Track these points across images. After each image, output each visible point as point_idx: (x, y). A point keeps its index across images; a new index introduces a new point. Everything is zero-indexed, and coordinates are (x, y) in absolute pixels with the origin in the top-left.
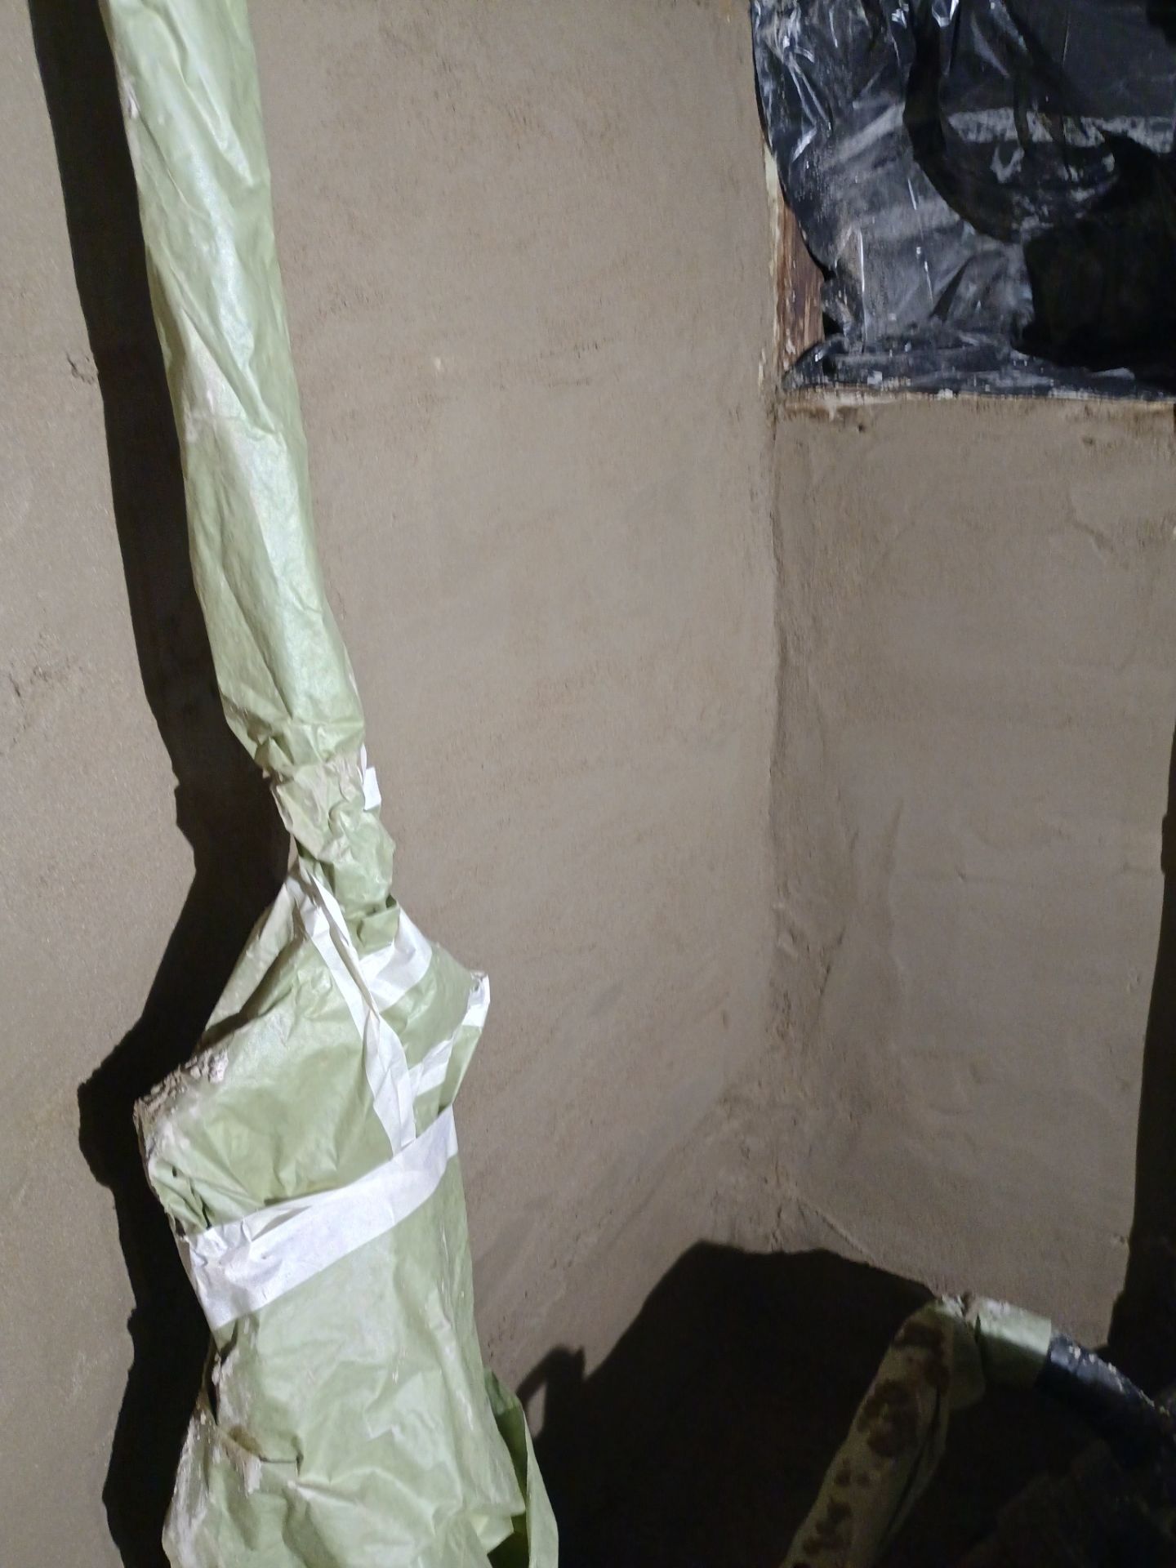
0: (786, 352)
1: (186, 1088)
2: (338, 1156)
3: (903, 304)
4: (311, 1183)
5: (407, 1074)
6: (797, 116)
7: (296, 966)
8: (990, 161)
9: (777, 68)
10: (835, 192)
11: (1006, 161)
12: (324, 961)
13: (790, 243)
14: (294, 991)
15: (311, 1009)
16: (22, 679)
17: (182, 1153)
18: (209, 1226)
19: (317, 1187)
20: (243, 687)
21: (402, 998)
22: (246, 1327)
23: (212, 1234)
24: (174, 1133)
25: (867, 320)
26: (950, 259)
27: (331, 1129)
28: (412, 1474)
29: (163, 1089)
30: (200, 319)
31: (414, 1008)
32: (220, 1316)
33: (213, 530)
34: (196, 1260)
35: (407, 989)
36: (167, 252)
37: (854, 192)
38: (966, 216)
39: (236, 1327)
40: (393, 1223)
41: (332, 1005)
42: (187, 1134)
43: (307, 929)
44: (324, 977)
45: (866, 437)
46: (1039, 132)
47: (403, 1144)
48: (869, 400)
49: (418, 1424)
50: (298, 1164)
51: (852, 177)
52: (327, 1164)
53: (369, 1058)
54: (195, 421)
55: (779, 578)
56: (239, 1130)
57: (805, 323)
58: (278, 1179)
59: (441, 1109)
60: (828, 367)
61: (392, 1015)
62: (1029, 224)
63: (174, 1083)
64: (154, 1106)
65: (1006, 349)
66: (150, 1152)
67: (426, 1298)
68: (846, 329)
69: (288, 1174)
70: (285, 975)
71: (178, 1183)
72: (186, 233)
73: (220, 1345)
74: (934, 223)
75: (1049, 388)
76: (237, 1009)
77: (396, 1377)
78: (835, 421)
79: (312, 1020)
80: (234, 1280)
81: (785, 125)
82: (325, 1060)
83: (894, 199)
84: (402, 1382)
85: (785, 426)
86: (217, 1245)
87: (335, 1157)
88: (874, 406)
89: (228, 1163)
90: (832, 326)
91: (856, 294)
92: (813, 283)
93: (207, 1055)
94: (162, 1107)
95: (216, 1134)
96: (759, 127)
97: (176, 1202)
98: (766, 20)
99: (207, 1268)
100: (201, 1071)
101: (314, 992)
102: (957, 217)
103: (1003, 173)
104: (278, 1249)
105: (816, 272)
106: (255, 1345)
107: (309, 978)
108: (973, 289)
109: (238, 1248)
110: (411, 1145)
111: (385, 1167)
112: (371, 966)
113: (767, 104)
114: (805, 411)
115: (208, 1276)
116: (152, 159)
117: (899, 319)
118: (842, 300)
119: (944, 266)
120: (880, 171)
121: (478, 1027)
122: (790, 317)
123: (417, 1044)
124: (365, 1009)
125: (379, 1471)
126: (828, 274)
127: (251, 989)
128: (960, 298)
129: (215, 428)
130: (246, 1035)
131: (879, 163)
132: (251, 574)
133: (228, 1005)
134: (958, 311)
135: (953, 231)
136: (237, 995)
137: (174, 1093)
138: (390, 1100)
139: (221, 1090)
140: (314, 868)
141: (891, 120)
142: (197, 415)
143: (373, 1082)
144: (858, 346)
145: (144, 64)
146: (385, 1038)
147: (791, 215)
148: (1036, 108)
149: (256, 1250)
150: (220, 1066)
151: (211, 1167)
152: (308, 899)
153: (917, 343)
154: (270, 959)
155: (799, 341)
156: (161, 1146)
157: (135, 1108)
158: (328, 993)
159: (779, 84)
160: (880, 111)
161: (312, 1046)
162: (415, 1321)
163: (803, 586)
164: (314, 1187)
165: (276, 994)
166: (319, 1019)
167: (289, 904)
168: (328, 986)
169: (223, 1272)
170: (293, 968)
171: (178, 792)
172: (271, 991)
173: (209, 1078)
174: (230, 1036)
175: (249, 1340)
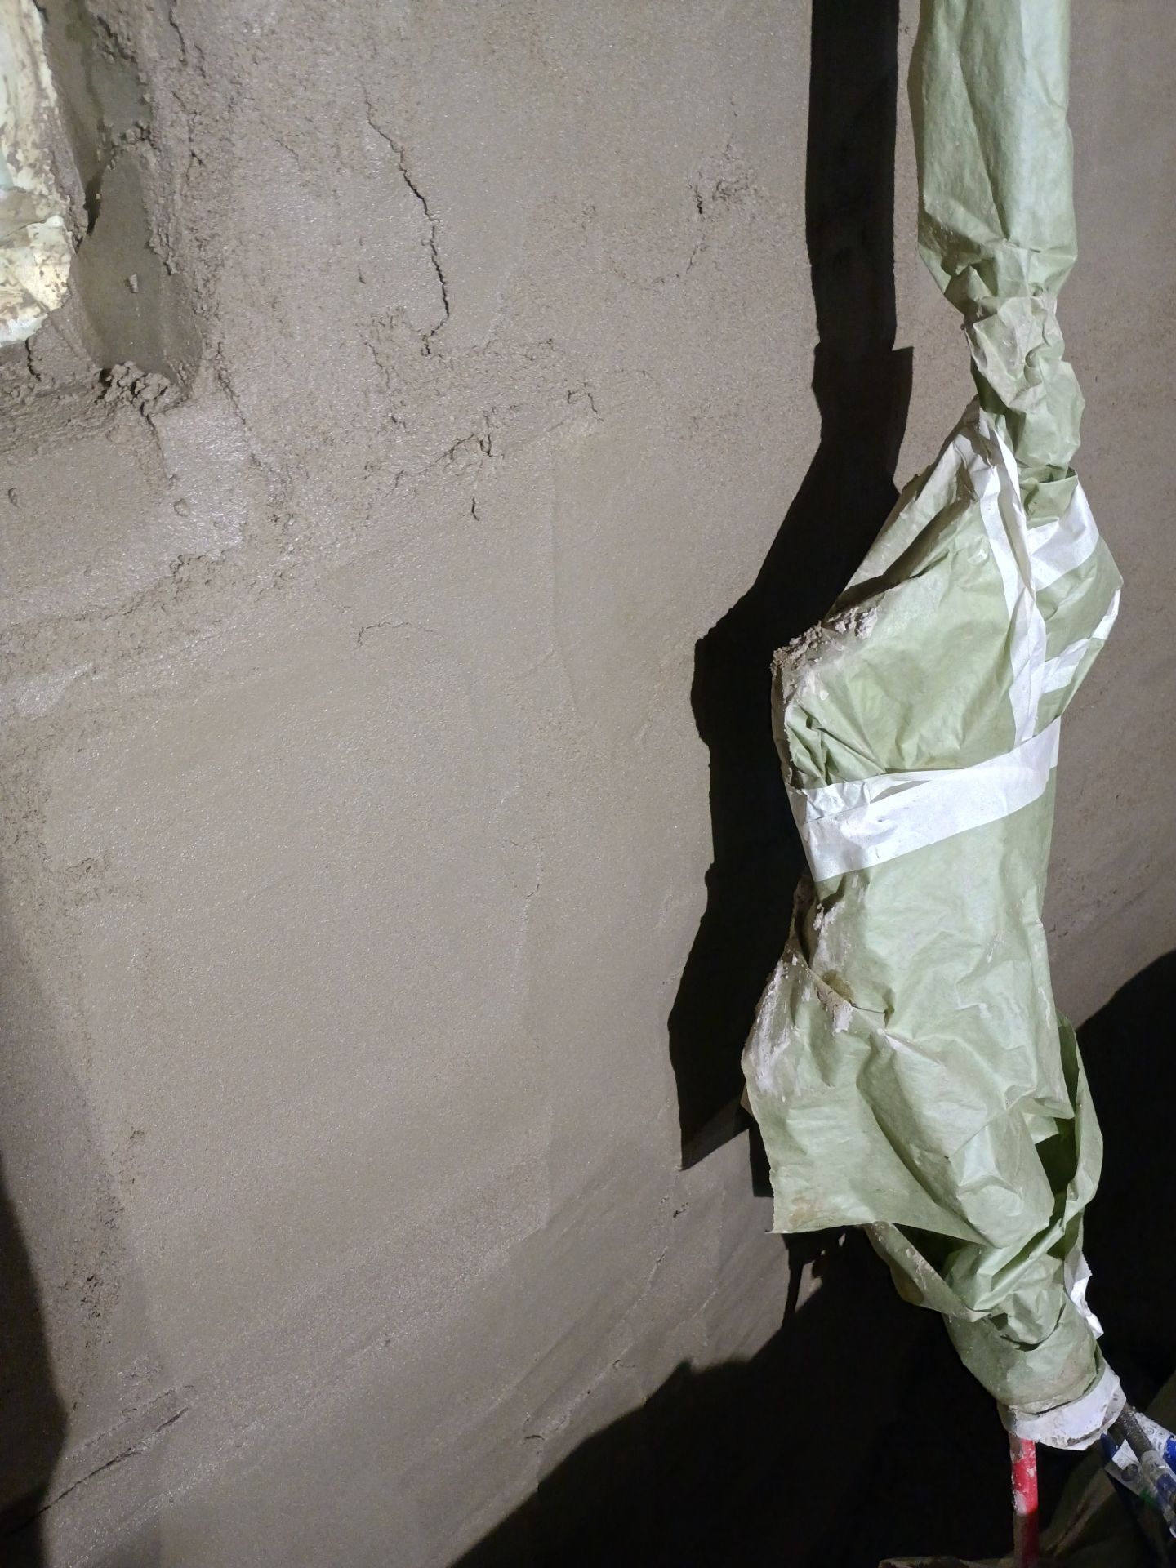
1: (829, 641)
2: (964, 736)
4: (932, 759)
5: (1043, 665)
7: (958, 529)
12: (985, 528)
14: (950, 556)
15: (966, 578)
16: (705, 194)
17: (821, 704)
18: (829, 782)
19: (937, 763)
21: (1057, 582)
22: (855, 882)
23: (831, 790)
24: (816, 684)
27: (961, 708)
28: (993, 1051)
29: (803, 640)
31: (1070, 592)
32: (828, 868)
34: (812, 813)
35: (1067, 571)
39: (843, 881)
40: (1006, 814)
41: (987, 577)
42: (828, 686)
43: (977, 489)
44: (982, 546)
47: (1023, 740)
49: (1004, 1006)
50: (922, 738)
52: (951, 743)
53: (1016, 638)
56: (875, 691)
58: (899, 749)
59: (1056, 717)
61: (1044, 599)
63: (815, 637)
64: (795, 655)
66: (789, 698)
67: (1024, 895)
69: (909, 747)
70: (945, 537)
71: (812, 736)
73: (823, 896)
76: (881, 572)
77: (990, 958)
79: (964, 589)
80: (849, 836)
82: (966, 635)
84: (993, 964)
86: (836, 801)
87: (961, 736)
89: (861, 721)
93: (854, 611)
94: (804, 656)
95: (855, 691)
97: (802, 754)
99: (823, 821)
100: (847, 626)
101: (969, 560)
104: (893, 815)
106: (863, 899)
107: (967, 545)
109: (856, 807)
110: (1027, 743)
111: (1004, 758)
112: (1034, 539)
115: (822, 829)
121: (1101, 640)
123: (1059, 640)
124: (1019, 587)
125: (959, 1040)
127: (900, 552)
130: (898, 594)
133: (872, 567)
136: (883, 557)
137: (816, 645)
138: (1024, 688)
139: (868, 646)
140: (996, 421)
143: (1016, 663)
146: (1033, 620)
149: (874, 811)
150: (869, 622)
151: (845, 723)
152: (980, 459)
154: (926, 522)
156: (801, 693)
157: (775, 655)
158: (984, 563)
161: (962, 617)
162: (1013, 912)
164: (933, 762)
165: (933, 556)
166: (971, 589)
167: (954, 464)
168: (985, 556)
169: (839, 827)
170: (954, 531)
171: (818, 351)
172: (926, 555)
173: (857, 633)
174: (881, 595)
175: (857, 894)
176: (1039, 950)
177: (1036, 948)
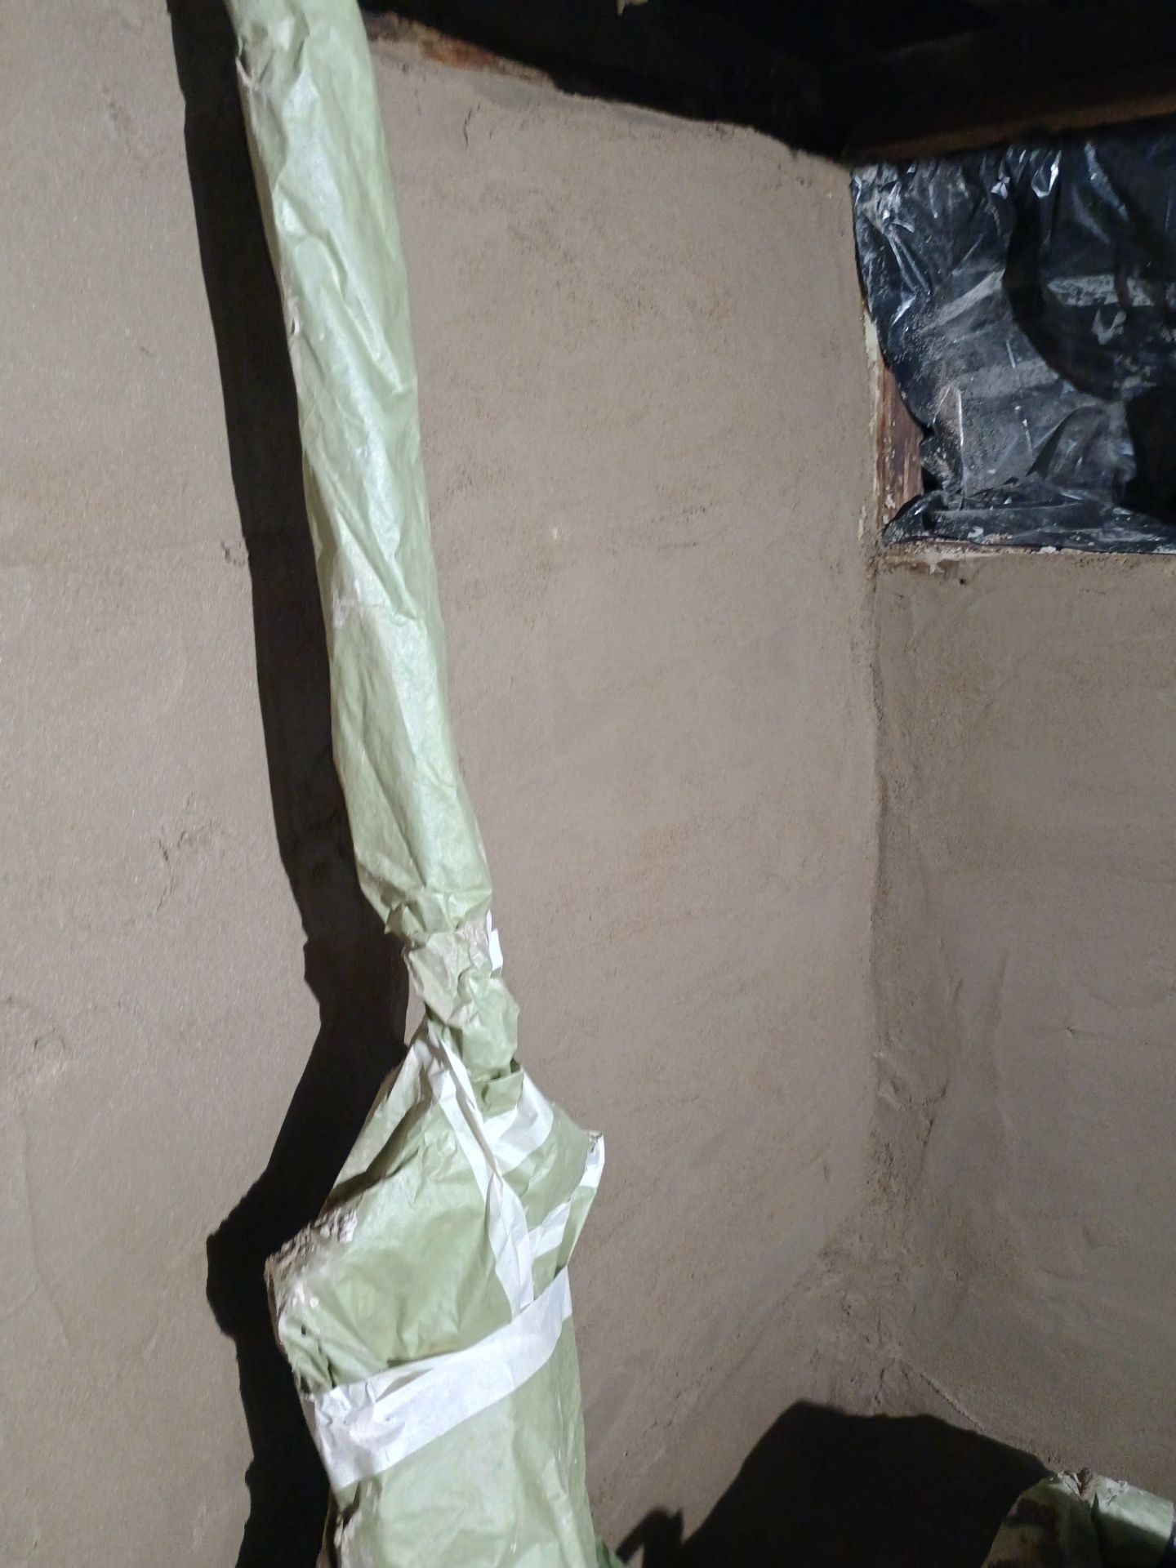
0: (886, 506)
1: (315, 1247)
2: (460, 1319)
3: (1002, 459)
4: (433, 1345)
5: (527, 1237)
6: (896, 284)
7: (423, 1129)
8: (1091, 325)
9: (877, 239)
10: (933, 353)
11: (1107, 323)
12: (449, 1123)
13: (889, 402)
14: (421, 1153)
15: (437, 1171)
16: (170, 844)
17: (313, 1312)
18: (334, 1386)
19: (437, 1349)
20: (379, 855)
21: (523, 1162)
22: (369, 1491)
23: (337, 1393)
24: (305, 1292)
25: (967, 475)
26: (1050, 416)
27: (453, 1291)
29: (293, 1246)
30: (351, 514)
31: (536, 1171)
32: (343, 1477)
33: (356, 708)
34: (321, 1418)
35: (530, 1152)
36: (323, 455)
37: (951, 353)
38: (1065, 375)
39: (359, 1489)
40: (512, 1388)
41: (456, 1167)
42: (317, 1293)
43: (435, 1091)
44: (450, 1138)
45: (968, 590)
46: (1140, 298)
47: (522, 1306)
48: (970, 555)
50: (421, 1325)
51: (951, 338)
52: (449, 1327)
53: (491, 1220)
54: (343, 609)
55: (879, 728)
56: (366, 1290)
57: (904, 479)
58: (401, 1340)
59: (558, 1270)
60: (929, 522)
61: (514, 1178)
62: (1129, 383)
63: (303, 1241)
64: (284, 1263)
65: (1108, 506)
66: (281, 1309)
67: (544, 1466)
68: (945, 483)
69: (410, 1336)
70: (413, 1136)
71: (307, 1342)
72: (342, 439)
73: (342, 1506)
74: (1033, 383)
75: (1154, 545)
76: (364, 1167)
77: (514, 1547)
78: (936, 574)
79: (437, 1182)
80: (358, 1440)
81: (885, 292)
82: (450, 1222)
83: (993, 359)
84: (519, 1553)
85: (885, 578)
86: (343, 1404)
87: (457, 1318)
88: (976, 560)
89: (354, 1322)
90: (931, 482)
91: (955, 451)
92: (912, 439)
93: (337, 1213)
94: (293, 1265)
95: (344, 1294)
96: (859, 295)
97: (304, 1361)
98: (866, 195)
99: (333, 1427)
100: (331, 1230)
101: (439, 1154)
102: (1056, 376)
103: (1104, 335)
104: (400, 1412)
105: (914, 429)
106: (377, 1509)
107: (435, 1140)
108: (1073, 445)
109: (362, 1409)
110: (529, 1308)
111: (504, 1331)
112: (494, 1128)
113: (867, 274)
114: (905, 563)
115: (332, 1435)
116: (312, 373)
117: (997, 474)
118: (940, 456)
119: (1043, 422)
120: (978, 333)
121: (592, 1189)
122: (889, 473)
123: (537, 1208)
124: (488, 1172)
126: (927, 431)
127: (379, 1148)
128: (1059, 455)
129: (362, 615)
130: (375, 1195)
131: (976, 326)
132: (391, 751)
133: (356, 1164)
134: (1058, 467)
135: (1052, 390)
136: (365, 1154)
137: (304, 1250)
138: (510, 1262)
139: (351, 1250)
140: (443, 1032)
141: (990, 285)
142: (345, 602)
143: (495, 1245)
144: (958, 500)
145: (308, 287)
146: (507, 1201)
147: (889, 375)
148: (1136, 273)
149: (380, 1410)
150: (350, 1227)
151: (339, 1327)
152: (435, 1063)
153: (1018, 498)
154: (398, 1120)
155: (898, 495)
156: (291, 1304)
157: (267, 1264)
158: (453, 1155)
159: (880, 254)
160: (979, 278)
161: (438, 1208)
162: (533, 1490)
163: (904, 735)
164: (435, 1349)
165: (403, 1155)
166: (445, 1180)
167: (417, 1065)
168: (453, 1148)
169: (348, 1433)
170: (421, 1130)
171: (307, 949)
172: (398, 1152)
173: (339, 1238)
174: (360, 1197)
175: (372, 1503)
176: (567, 1522)
177: (564, 1521)
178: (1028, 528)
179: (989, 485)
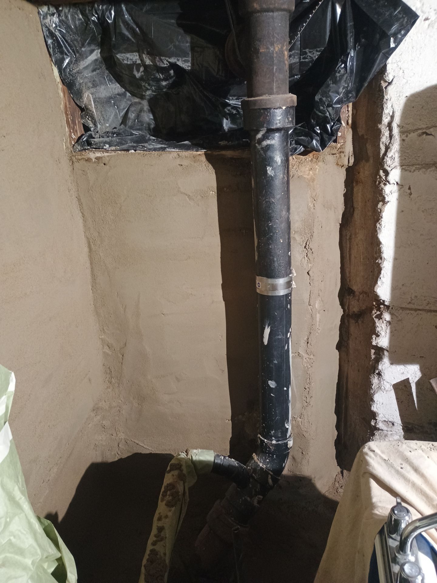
0: (72, 138)
3: (110, 120)
6: (62, 52)
8: (133, 71)
9: (52, 35)
10: (80, 80)
11: (138, 71)
13: (67, 98)
25: (99, 126)
26: (124, 105)
37: (86, 80)
38: (126, 90)
45: (107, 167)
46: (148, 62)
48: (106, 154)
51: (85, 74)
55: (84, 220)
57: (77, 127)
59: (5, 423)
60: (89, 143)
62: (148, 93)
65: (148, 136)
68: (92, 129)
74: (116, 93)
75: (165, 148)
77: (8, 519)
78: (95, 162)
81: (58, 56)
83: (101, 83)
84: (11, 521)
85: (76, 165)
88: (108, 156)
90: (86, 129)
91: (93, 117)
92: (77, 112)
96: (48, 55)
98: (45, 17)
102: (124, 90)
103: (138, 75)
105: (78, 109)
108: (133, 115)
113: (50, 48)
114: (83, 158)
117: (110, 126)
118: (88, 119)
119: (122, 107)
120: (94, 73)
121: (13, 391)
122: (71, 124)
126: (82, 110)
128: (129, 118)
131: (94, 70)
134: (130, 123)
135: (123, 95)
141: (96, 55)
144: (98, 136)
147: (65, 87)
148: (145, 53)
153: (118, 134)
155: (76, 134)
159: (54, 40)
160: (92, 51)
163: (93, 222)
178: (123, 144)
179: (108, 130)
